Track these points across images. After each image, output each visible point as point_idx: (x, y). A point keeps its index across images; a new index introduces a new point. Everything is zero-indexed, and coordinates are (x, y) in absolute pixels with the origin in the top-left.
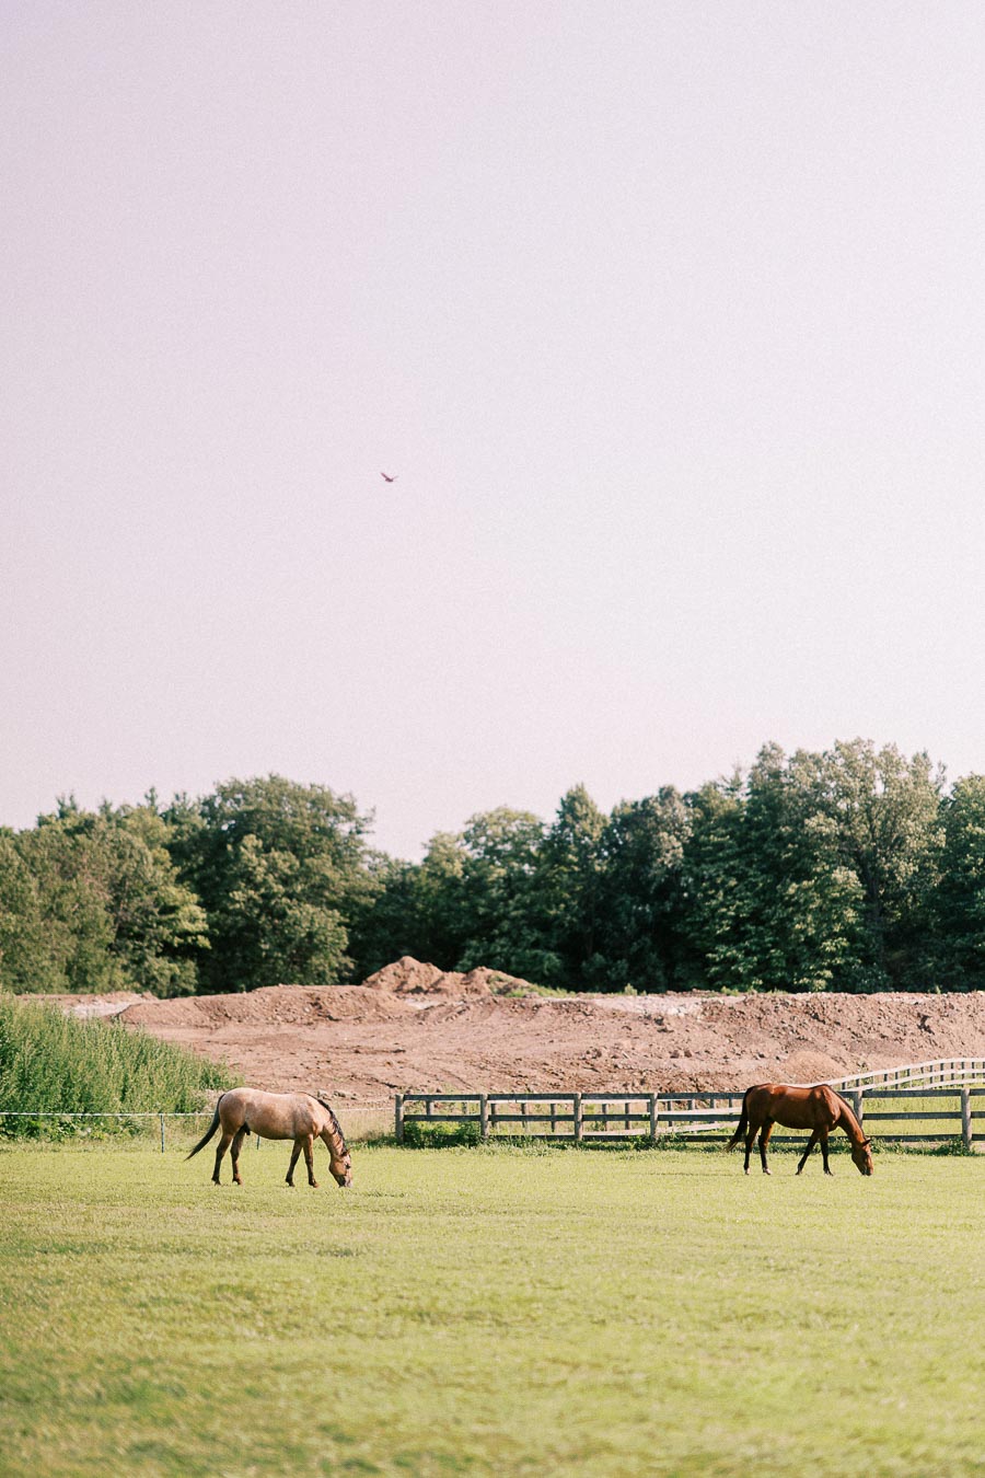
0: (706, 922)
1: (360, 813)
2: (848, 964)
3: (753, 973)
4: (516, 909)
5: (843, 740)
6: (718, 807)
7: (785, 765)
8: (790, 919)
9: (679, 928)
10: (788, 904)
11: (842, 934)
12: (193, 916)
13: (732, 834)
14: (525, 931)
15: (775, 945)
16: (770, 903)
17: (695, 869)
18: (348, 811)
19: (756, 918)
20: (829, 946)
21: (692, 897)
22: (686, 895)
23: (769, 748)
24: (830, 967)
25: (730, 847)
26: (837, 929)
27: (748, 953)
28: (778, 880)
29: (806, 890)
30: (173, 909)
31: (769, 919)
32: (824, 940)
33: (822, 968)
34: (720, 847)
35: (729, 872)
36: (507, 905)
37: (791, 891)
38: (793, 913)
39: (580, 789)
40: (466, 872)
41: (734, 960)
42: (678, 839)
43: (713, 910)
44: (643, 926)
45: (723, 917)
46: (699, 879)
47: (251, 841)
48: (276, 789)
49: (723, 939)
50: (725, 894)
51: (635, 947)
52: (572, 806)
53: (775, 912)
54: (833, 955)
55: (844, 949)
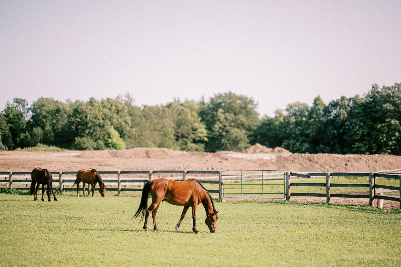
0: (352, 135)
1: (255, 103)
2: (395, 148)
3: (367, 150)
4: (298, 131)
5: (397, 83)
6: (359, 102)
7: (380, 90)
8: (379, 135)
9: (344, 137)
10: (378, 131)
11: (395, 140)
12: (202, 132)
13: (362, 110)
14: (300, 138)
15: (374, 143)
16: (373, 130)
17: (351, 120)
18: (251, 102)
19: (369, 135)
20: (390, 143)
21: (349, 128)
22: (347, 127)
23: (374, 85)
24: (390, 149)
25: (362, 113)
26: (393, 138)
27: (365, 145)
28: (375, 123)
29: (384, 126)
30: (196, 130)
31: (372, 135)
32: (389, 141)
33: (388, 149)
34: (359, 113)
35: (361, 121)
36: (295, 130)
37: (379, 127)
38: (380, 134)
39: (319, 97)
40: (284, 120)
41: (360, 147)
42: (346, 111)
43: (355, 132)
44: (335, 137)
45: (358, 134)
46: (351, 123)
47: (221, 110)
48: (230, 95)
49: (357, 141)
50: (359, 127)
51: (332, 143)
52: (317, 101)
53: (374, 133)
54: (391, 146)
55: (395, 144)
